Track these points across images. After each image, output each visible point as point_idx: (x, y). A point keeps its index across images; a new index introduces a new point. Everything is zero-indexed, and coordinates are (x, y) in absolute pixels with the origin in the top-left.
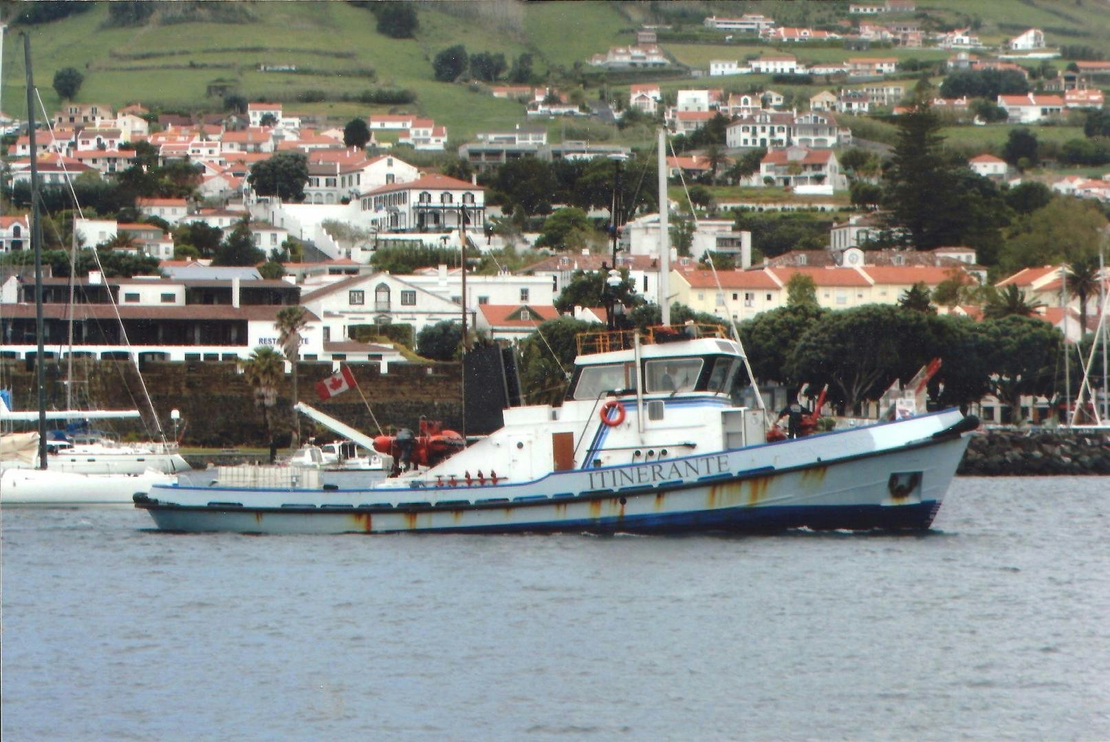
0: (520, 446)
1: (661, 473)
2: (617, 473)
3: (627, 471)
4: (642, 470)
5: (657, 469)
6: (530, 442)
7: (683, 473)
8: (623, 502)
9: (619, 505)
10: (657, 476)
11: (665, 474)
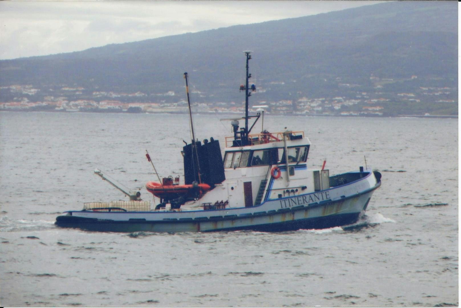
0: (232, 188)
1: (306, 200)
2: (290, 200)
3: (293, 199)
4: (299, 199)
5: (304, 198)
6: (236, 187)
7: (314, 200)
8: (293, 214)
9: (292, 215)
10: (305, 202)
11: (307, 200)
